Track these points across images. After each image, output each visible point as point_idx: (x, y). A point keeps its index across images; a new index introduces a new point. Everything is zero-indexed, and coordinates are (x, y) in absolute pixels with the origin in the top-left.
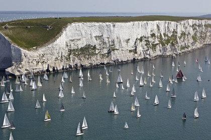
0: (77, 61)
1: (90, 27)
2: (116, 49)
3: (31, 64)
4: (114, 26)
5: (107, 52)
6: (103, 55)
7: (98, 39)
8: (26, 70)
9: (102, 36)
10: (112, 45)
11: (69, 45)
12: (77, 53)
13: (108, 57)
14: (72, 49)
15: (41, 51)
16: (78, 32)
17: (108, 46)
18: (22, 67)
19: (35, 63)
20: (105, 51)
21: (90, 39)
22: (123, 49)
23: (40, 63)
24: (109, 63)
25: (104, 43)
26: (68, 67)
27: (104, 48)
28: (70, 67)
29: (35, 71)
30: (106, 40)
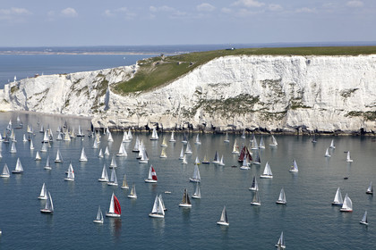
0: (207, 119)
1: (253, 64)
2: (305, 107)
3: (119, 114)
4: (308, 62)
5: (282, 110)
6: (270, 115)
7: (267, 86)
8: (111, 122)
9: (281, 80)
10: (298, 99)
11: (204, 92)
12: (213, 107)
13: (280, 118)
14: (208, 99)
15: (144, 97)
16: (225, 72)
17: (288, 98)
18: (105, 118)
19: (127, 114)
20: (280, 108)
21: (250, 84)
22: (327, 108)
23: (135, 115)
24: (281, 131)
25: (281, 93)
26: (186, 126)
27: (276, 102)
28: (190, 127)
29: (123, 125)
30: (287, 89)
